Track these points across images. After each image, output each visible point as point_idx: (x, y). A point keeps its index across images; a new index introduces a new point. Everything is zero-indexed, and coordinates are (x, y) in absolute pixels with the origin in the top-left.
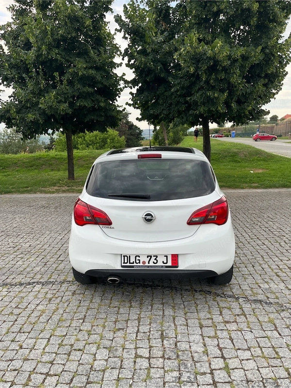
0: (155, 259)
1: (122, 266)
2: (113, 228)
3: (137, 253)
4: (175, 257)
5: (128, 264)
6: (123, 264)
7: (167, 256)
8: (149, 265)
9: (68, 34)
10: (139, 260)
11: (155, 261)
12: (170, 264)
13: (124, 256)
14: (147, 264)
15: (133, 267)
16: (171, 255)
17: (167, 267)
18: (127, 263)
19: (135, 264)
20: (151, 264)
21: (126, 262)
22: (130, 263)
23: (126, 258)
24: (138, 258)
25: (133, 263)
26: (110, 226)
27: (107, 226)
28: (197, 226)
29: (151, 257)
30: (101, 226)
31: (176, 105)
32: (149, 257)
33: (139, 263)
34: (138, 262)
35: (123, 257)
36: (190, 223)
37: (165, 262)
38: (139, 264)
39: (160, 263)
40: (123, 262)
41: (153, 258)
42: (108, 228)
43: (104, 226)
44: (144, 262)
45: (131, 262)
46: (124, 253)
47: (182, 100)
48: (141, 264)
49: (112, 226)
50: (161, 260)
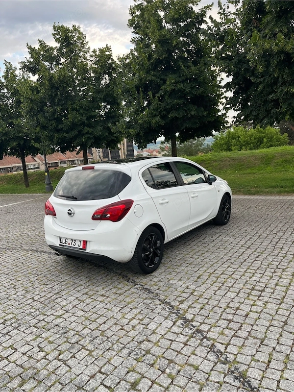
0: (75, 242)
1: (60, 245)
3: (67, 237)
4: (85, 242)
5: (62, 244)
7: (81, 241)
9: (160, 56)
10: (67, 242)
11: (74, 244)
12: (81, 247)
14: (70, 245)
15: (63, 246)
16: (83, 241)
17: (80, 249)
19: (65, 244)
20: (72, 245)
24: (66, 240)
27: (54, 216)
28: (99, 221)
29: (73, 240)
33: (67, 244)
35: (60, 239)
36: (94, 218)
37: (79, 245)
39: (76, 246)
40: (60, 242)
45: (63, 242)
46: (61, 236)
49: (56, 217)
50: (78, 243)
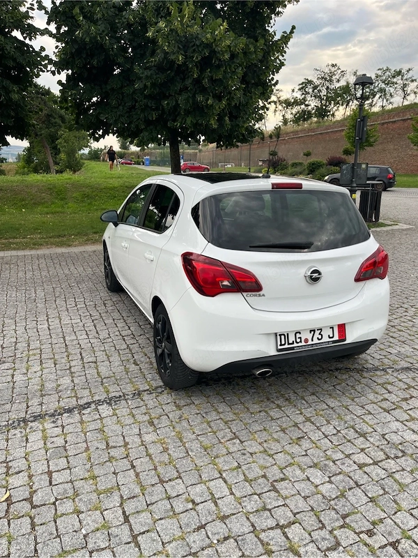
0: (320, 334)
1: (278, 350)
2: (264, 295)
3: (297, 329)
4: (342, 328)
5: (286, 346)
6: (280, 347)
7: (333, 328)
8: (312, 343)
10: (300, 338)
11: (320, 337)
12: (336, 338)
13: (280, 335)
14: (310, 342)
15: (293, 348)
16: (337, 327)
17: (334, 342)
18: (285, 344)
19: (295, 345)
20: (316, 341)
21: (283, 343)
22: (289, 344)
23: (283, 337)
24: (298, 335)
25: (293, 343)
26: (258, 293)
27: (254, 293)
29: (314, 331)
30: (245, 294)
31: (143, 111)
32: (313, 332)
33: (301, 342)
34: (298, 340)
35: (278, 337)
36: (358, 280)
37: (331, 336)
38: (300, 344)
39: (325, 339)
40: (279, 343)
41: (317, 332)
42: (255, 296)
43: (250, 293)
44: (306, 341)
45: (290, 342)
46: (279, 331)
47: (151, 104)
48: (303, 343)
49: (261, 293)
50: (327, 333)
